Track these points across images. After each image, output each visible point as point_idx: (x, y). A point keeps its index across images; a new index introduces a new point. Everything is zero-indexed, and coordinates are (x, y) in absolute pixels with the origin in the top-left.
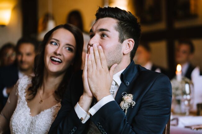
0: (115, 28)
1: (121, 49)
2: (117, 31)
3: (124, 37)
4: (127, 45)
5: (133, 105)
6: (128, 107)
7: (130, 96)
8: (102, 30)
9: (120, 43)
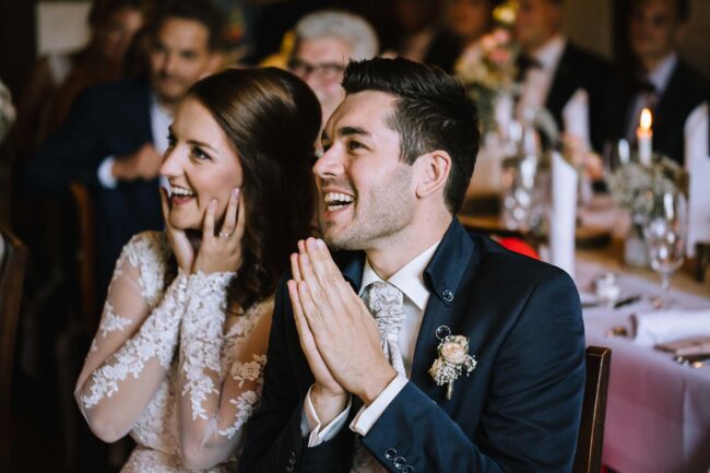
0: (388, 123)
1: (409, 183)
2: (392, 129)
3: (419, 145)
4: (431, 168)
5: (470, 370)
6: (454, 376)
7: (459, 342)
8: (348, 131)
9: (403, 165)
